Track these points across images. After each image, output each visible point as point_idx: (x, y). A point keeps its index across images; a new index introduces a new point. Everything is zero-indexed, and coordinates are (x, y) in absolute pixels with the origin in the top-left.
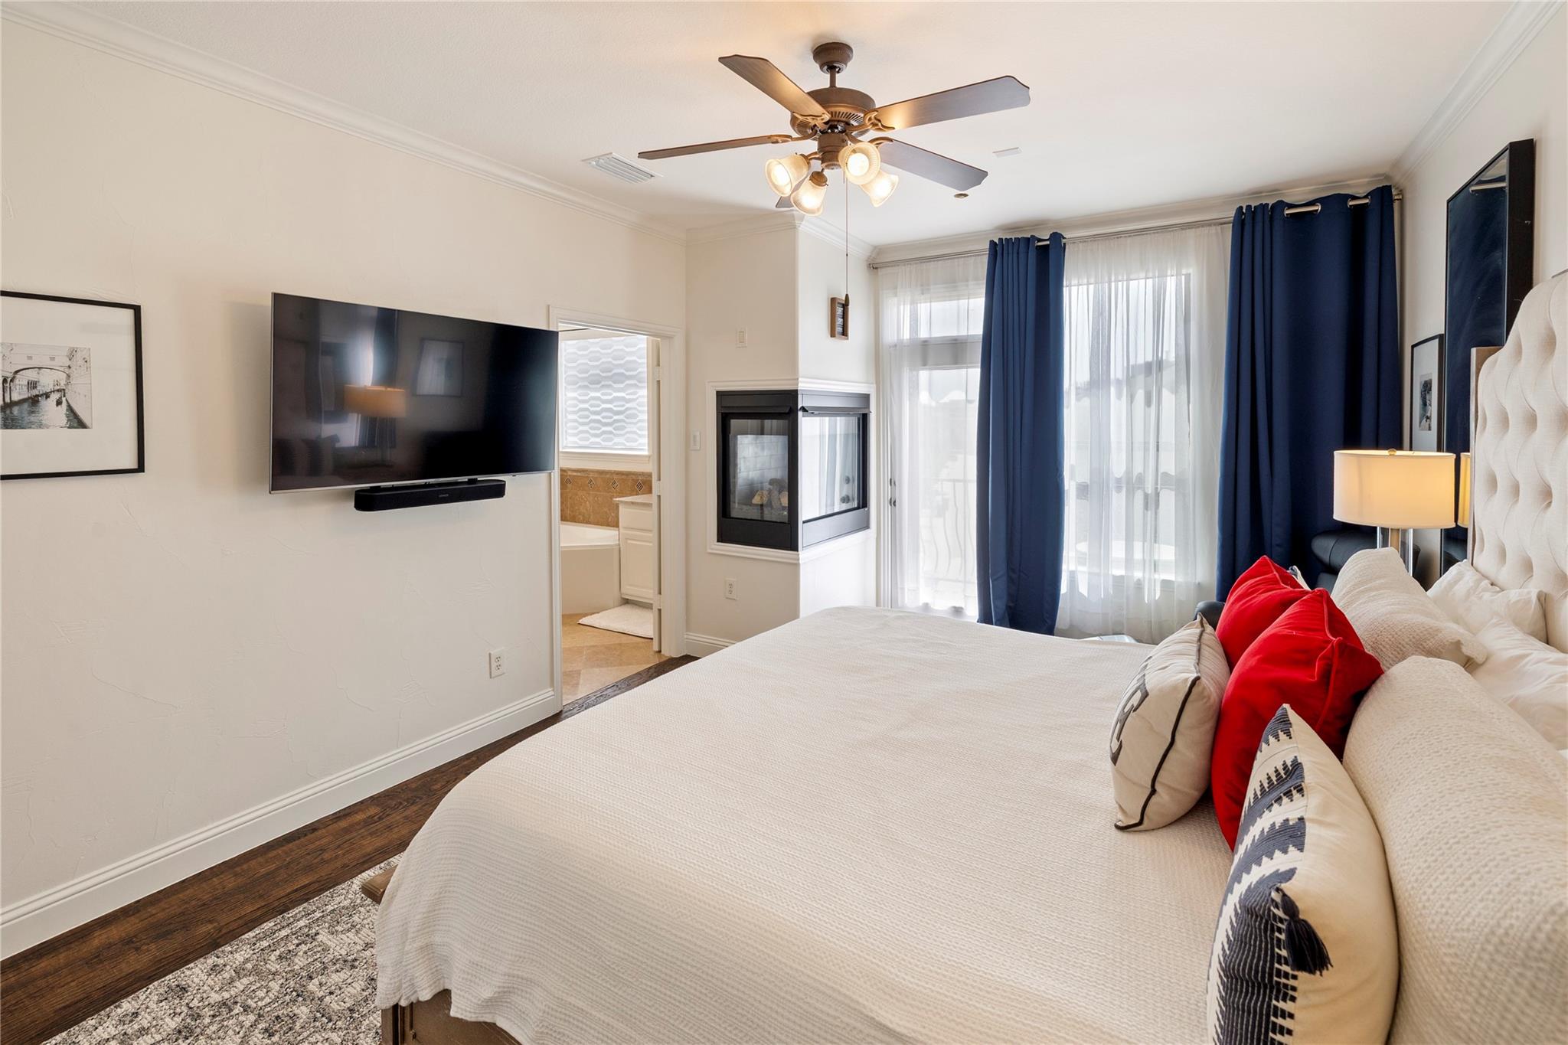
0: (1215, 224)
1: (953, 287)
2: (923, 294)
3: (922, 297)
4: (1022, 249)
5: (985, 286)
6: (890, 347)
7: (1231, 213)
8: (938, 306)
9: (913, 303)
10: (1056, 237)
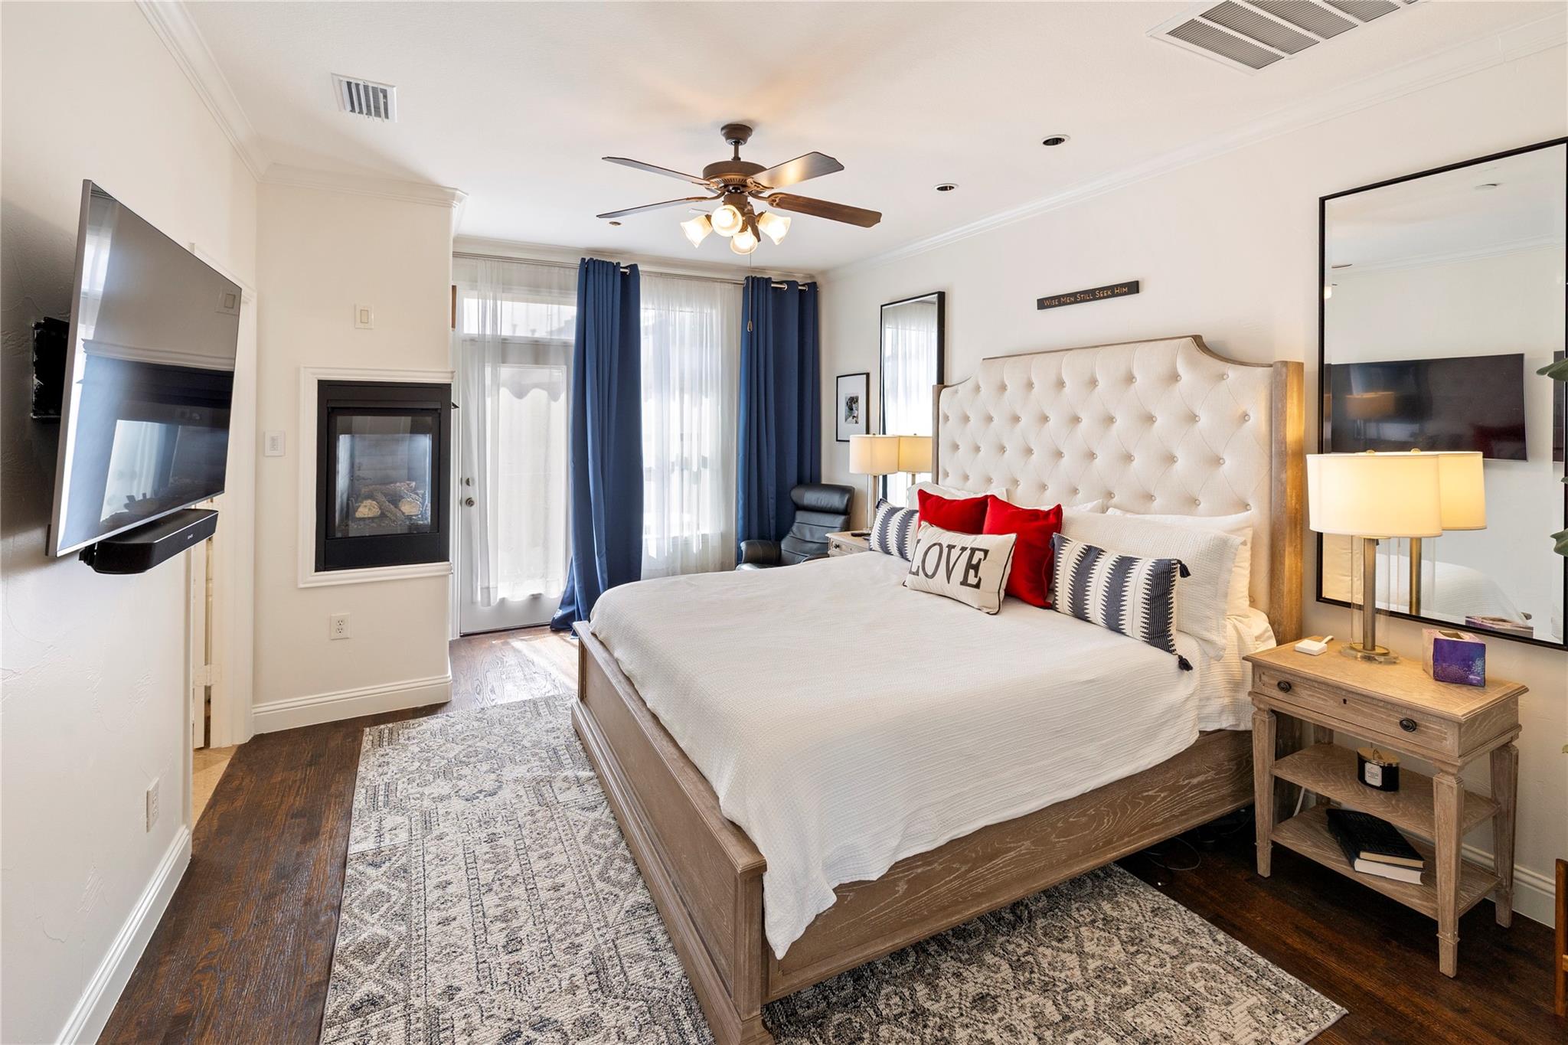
0: (731, 283)
1: (538, 291)
2: (503, 292)
3: (504, 295)
4: (611, 272)
5: (576, 296)
6: (465, 341)
7: (741, 278)
8: (520, 307)
9: (495, 299)
10: (634, 268)
